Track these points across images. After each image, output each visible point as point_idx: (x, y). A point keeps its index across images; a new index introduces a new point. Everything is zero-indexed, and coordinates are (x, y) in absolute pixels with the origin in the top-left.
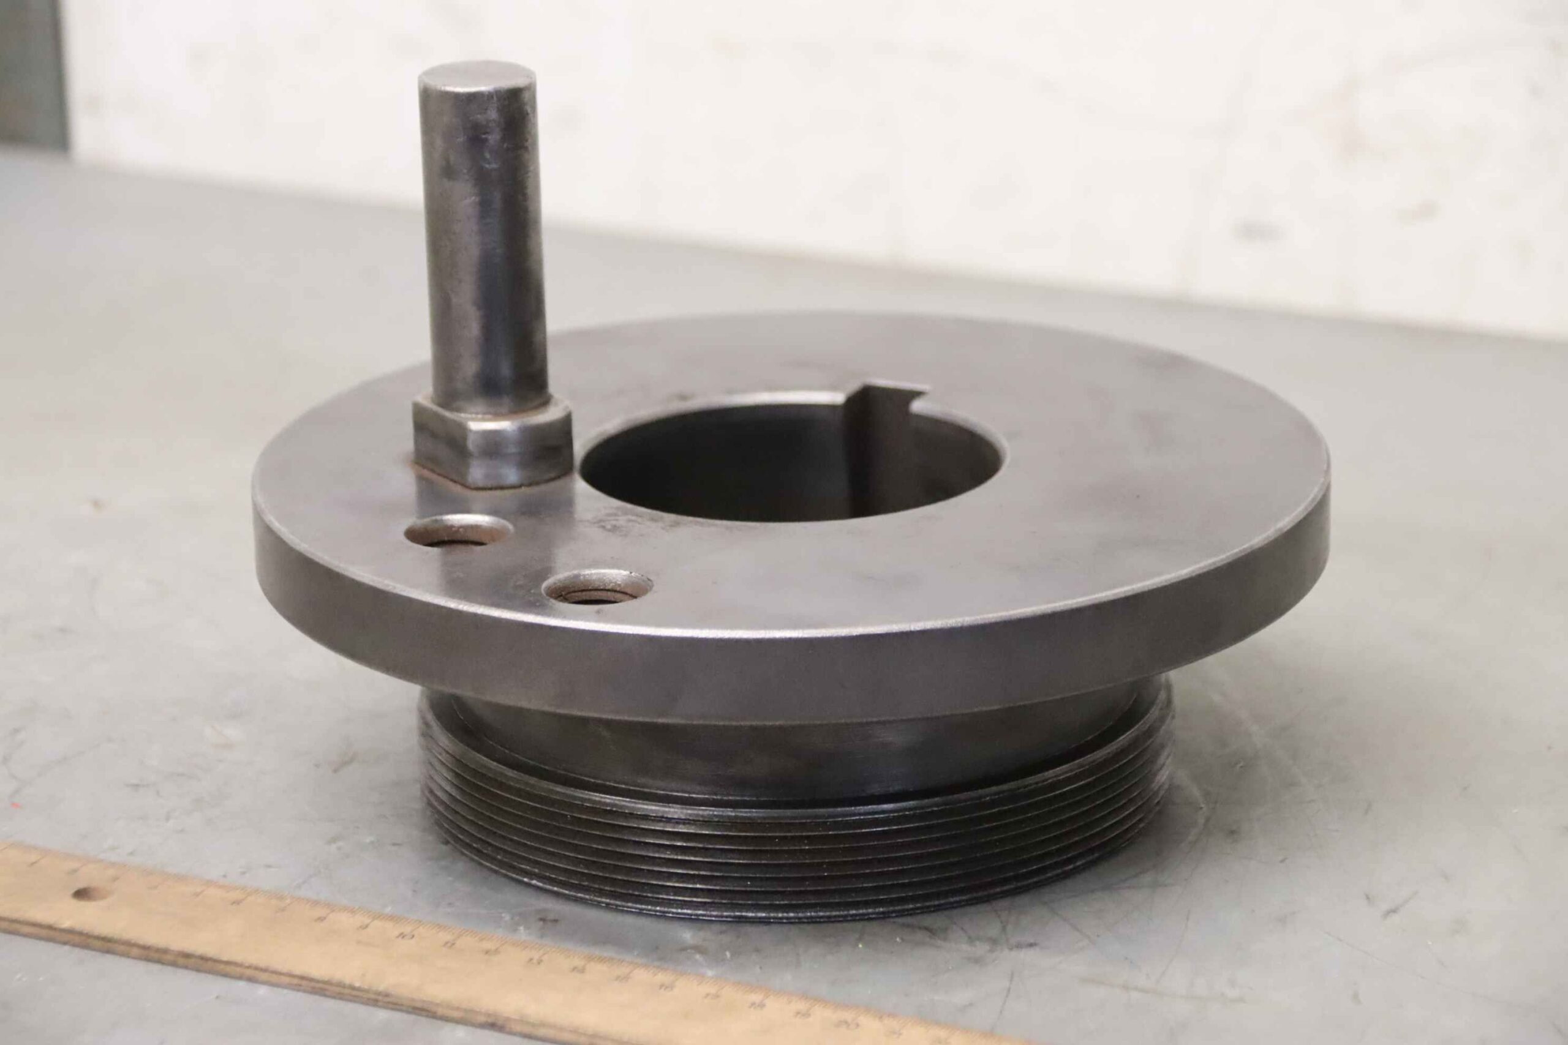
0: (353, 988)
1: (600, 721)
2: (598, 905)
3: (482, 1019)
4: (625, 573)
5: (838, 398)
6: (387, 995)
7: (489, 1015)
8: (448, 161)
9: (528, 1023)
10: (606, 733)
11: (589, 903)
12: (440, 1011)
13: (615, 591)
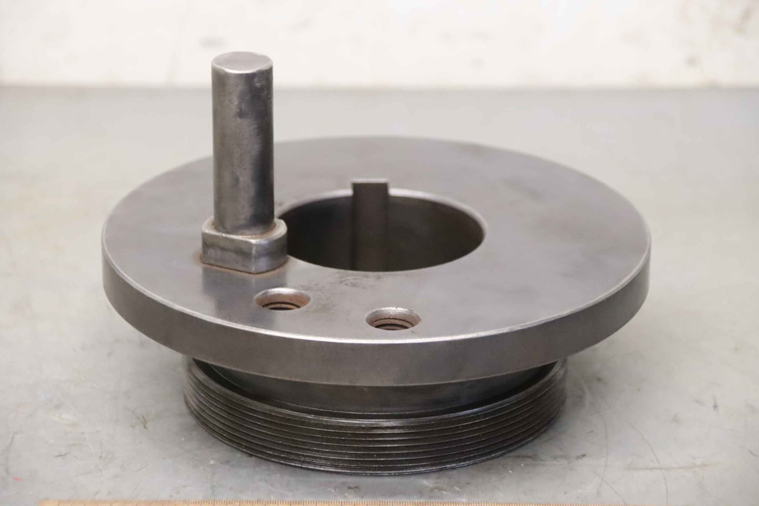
2: (366, 475)
4: (406, 310)
5: (348, 192)
8: (241, 109)
11: (359, 475)
13: (390, 319)
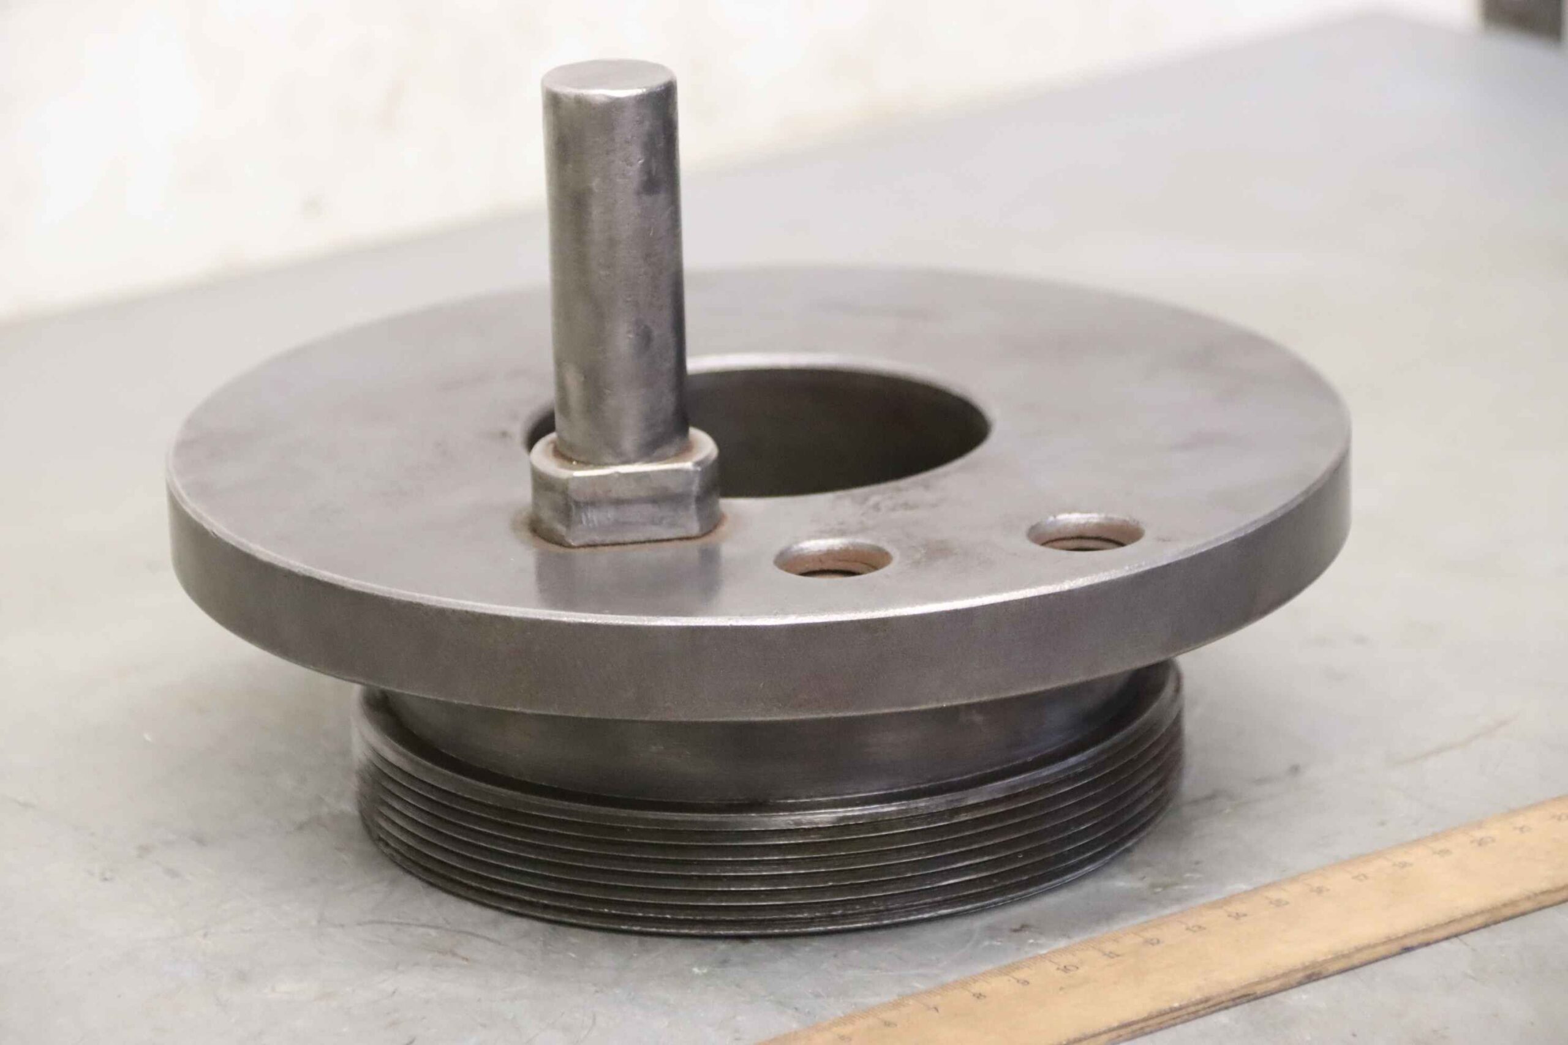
0: (1173, 1010)
1: (969, 707)
3: (1300, 976)
6: (1207, 1000)
7: (1305, 968)
9: (1344, 956)
10: (978, 718)
12: (1259, 990)
